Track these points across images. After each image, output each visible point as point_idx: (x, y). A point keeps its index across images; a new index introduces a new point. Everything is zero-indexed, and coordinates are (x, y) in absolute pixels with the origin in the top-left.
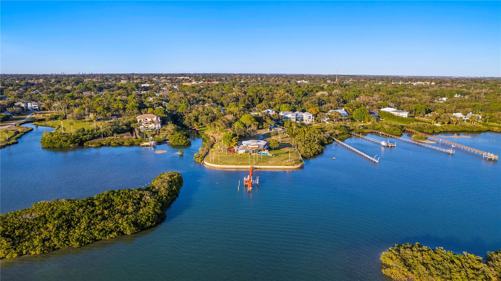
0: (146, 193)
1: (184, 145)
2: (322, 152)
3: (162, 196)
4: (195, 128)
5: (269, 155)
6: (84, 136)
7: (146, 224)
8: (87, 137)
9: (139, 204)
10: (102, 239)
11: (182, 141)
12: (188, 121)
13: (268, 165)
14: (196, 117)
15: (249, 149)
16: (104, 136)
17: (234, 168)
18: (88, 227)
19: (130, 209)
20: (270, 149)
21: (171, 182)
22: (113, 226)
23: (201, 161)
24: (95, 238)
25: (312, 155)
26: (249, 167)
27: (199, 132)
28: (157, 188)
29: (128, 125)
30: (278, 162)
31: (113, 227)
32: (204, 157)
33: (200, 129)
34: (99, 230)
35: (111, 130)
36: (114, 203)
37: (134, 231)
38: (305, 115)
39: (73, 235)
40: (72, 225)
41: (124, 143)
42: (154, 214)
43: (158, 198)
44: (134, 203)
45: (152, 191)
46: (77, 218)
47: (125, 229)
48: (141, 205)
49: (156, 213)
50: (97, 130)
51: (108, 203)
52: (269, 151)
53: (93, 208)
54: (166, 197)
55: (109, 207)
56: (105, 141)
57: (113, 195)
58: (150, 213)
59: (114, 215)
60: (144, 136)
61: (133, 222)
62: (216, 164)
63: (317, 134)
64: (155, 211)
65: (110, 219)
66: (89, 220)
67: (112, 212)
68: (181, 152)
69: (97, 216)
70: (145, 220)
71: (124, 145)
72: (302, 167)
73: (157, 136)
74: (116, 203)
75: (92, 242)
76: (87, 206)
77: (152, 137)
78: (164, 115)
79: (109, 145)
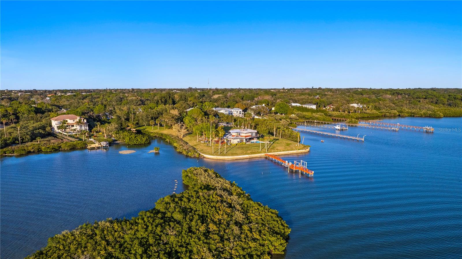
16: (21, 142)
32: (196, 151)
38: (235, 110)
56: (30, 148)
71: (64, 150)
77: (92, 139)
79: (39, 151)
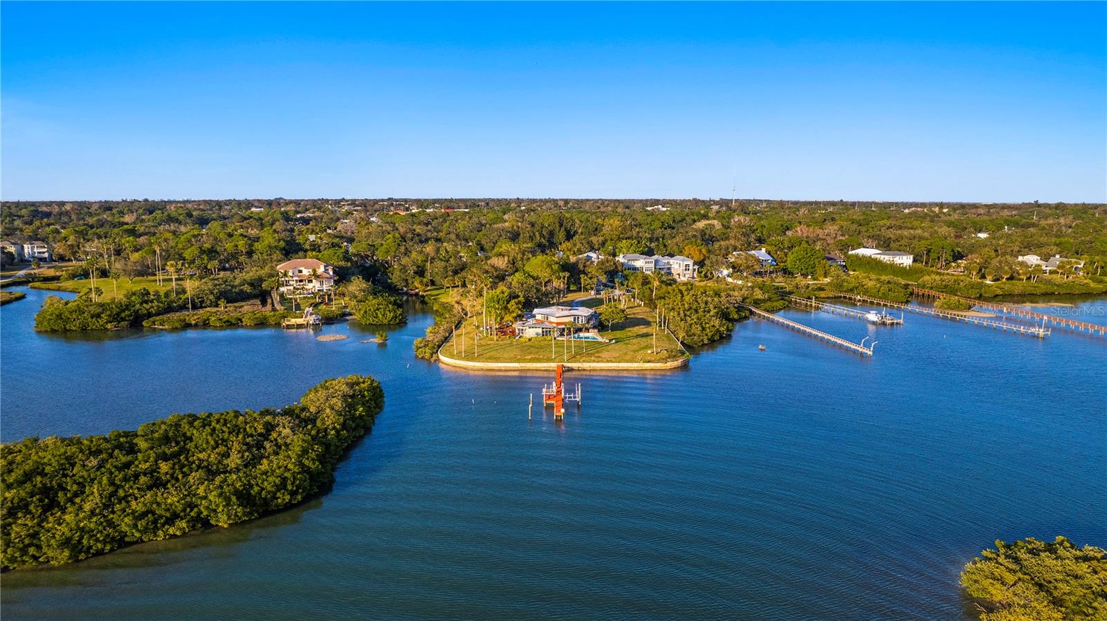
0: (285, 420)
1: (389, 324)
2: (729, 337)
3: (326, 429)
4: (417, 290)
5: (600, 339)
6: (145, 305)
7: (277, 498)
8: (152, 307)
9: (260, 446)
10: (142, 541)
11: (384, 315)
12: (400, 277)
13: (602, 362)
14: (418, 267)
15: (551, 326)
16: (195, 307)
17: (514, 370)
18: (106, 506)
19: (234, 460)
20: (601, 327)
21: (352, 397)
22: (178, 502)
23: (432, 355)
24: (122, 538)
25: (706, 342)
26: (553, 365)
27: (426, 298)
28: (313, 409)
29: (256, 283)
30: (626, 354)
31: (177, 504)
32: (439, 346)
33: (429, 293)
34: (136, 514)
35: (212, 293)
36: (190, 445)
37: (240, 519)
38: (676, 261)
39: (56, 528)
40: (60, 503)
41: (243, 320)
42: (298, 473)
43: (313, 432)
44: (247, 444)
45: (298, 417)
46: (79, 484)
47: (215, 511)
48: (265, 448)
49: (305, 470)
50: (178, 293)
51: (173, 444)
52: (599, 331)
53: (129, 458)
54: (338, 432)
55: (176, 455)
56: (196, 317)
57: (191, 424)
58: (289, 470)
59: (185, 475)
60: (292, 307)
61: (237, 493)
62: (468, 360)
63: (711, 297)
64: (303, 464)
65: (173, 486)
66: (111, 489)
67: (182, 466)
68: (382, 336)
69: (136, 476)
70: (273, 486)
71: (242, 326)
72: (685, 367)
73: (325, 306)
74: (196, 445)
75: (112, 550)
76: (113, 451)
77: (311, 309)
78: (342, 263)
79: (205, 325)
